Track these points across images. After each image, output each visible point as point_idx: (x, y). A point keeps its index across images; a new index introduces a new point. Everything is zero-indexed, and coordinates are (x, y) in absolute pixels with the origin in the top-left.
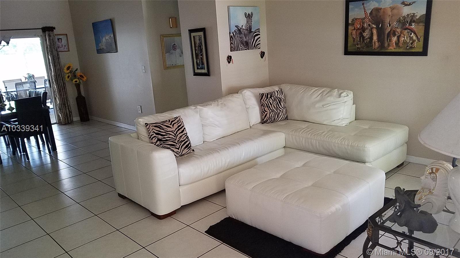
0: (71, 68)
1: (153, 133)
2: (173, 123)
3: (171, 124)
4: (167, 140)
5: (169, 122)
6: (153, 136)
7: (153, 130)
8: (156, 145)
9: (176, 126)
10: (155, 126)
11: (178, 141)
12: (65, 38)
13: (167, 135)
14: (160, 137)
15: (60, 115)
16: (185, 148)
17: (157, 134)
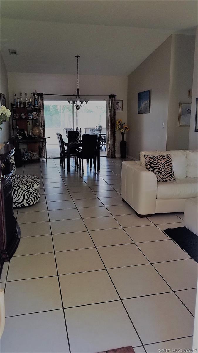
0: (121, 122)
1: (148, 162)
2: (163, 158)
3: (162, 159)
4: (156, 168)
5: (161, 157)
6: (148, 164)
7: (149, 160)
8: (149, 170)
9: (165, 160)
10: (150, 158)
11: (164, 171)
12: (122, 103)
13: (157, 165)
14: (152, 165)
15: (109, 151)
16: (168, 176)
17: (151, 163)
